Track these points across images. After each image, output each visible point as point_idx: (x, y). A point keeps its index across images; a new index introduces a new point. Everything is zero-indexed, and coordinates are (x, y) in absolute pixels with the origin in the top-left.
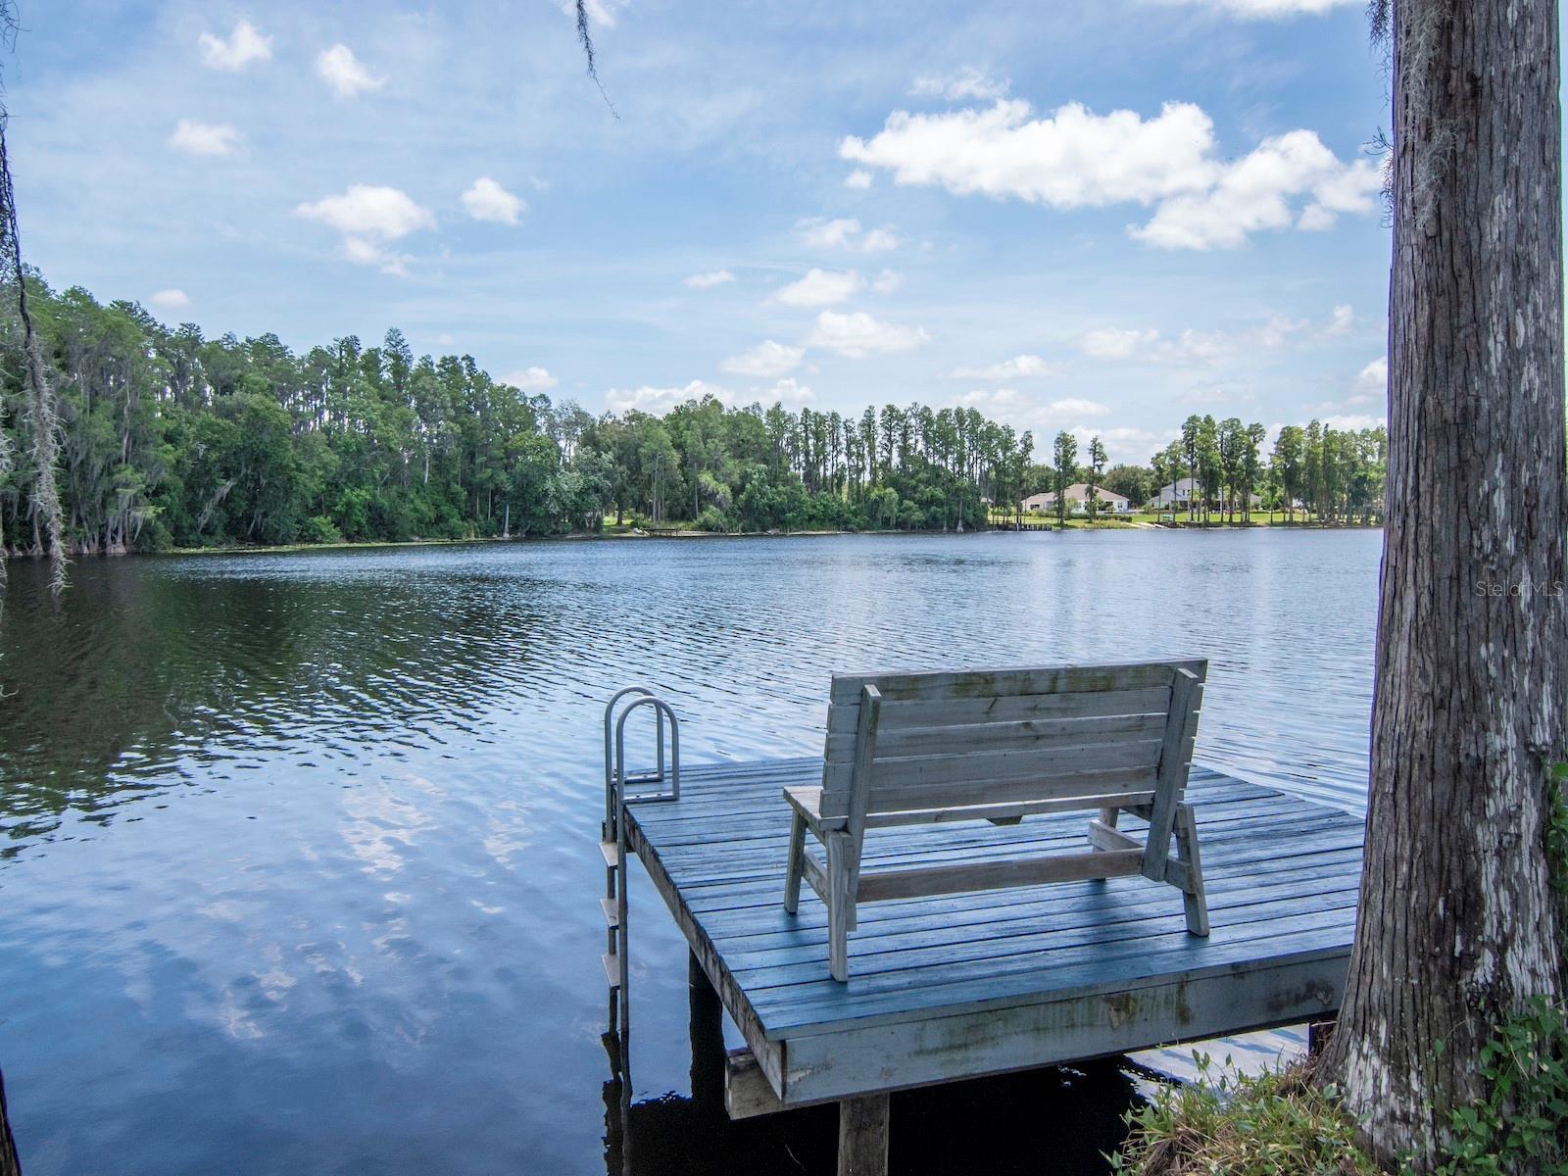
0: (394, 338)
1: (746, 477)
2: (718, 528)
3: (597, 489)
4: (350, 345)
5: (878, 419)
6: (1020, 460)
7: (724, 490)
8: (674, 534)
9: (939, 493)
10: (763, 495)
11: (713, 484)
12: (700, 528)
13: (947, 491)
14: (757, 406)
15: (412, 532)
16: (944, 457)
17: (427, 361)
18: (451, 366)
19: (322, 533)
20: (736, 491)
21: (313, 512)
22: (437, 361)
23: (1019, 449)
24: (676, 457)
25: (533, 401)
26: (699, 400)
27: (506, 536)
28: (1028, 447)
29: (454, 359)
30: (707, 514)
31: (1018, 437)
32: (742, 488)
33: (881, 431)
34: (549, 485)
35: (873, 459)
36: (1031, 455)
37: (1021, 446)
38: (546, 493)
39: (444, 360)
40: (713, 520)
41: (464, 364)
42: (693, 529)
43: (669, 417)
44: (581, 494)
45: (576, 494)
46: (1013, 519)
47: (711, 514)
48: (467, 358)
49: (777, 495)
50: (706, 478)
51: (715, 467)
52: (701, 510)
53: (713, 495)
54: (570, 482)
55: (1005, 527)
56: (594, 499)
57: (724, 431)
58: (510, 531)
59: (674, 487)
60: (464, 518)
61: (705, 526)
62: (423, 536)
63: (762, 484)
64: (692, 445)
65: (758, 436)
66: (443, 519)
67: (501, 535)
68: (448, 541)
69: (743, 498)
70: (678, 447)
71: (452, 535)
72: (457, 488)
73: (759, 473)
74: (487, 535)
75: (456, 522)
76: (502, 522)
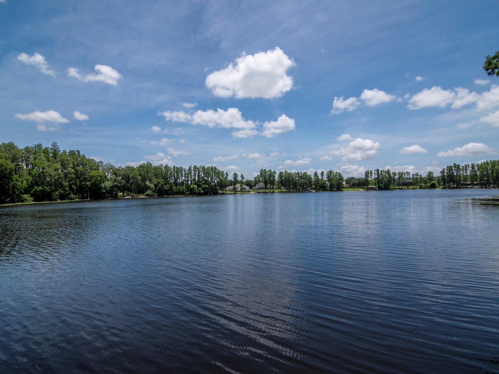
0: (54, 145)
1: (158, 183)
2: (151, 196)
3: (116, 186)
4: (39, 146)
5: (192, 169)
6: (226, 178)
7: (152, 186)
8: (138, 197)
9: (207, 186)
10: (163, 187)
11: (149, 184)
13: (209, 186)
14: (162, 165)
15: (58, 198)
16: (208, 178)
17: (65, 152)
18: (72, 153)
19: (26, 200)
20: (156, 186)
21: (23, 194)
22: (68, 151)
24: (140, 178)
25: (98, 163)
26: (146, 163)
27: (89, 199)
28: (227, 175)
29: (73, 151)
30: (148, 192)
31: (225, 173)
32: (158, 186)
33: (193, 171)
34: (103, 185)
35: (191, 178)
36: (228, 177)
37: (225, 175)
38: (101, 187)
39: (70, 151)
40: (150, 193)
41: (77, 152)
42: (144, 196)
43: (138, 168)
44: (112, 187)
45: (110, 187)
46: (224, 192)
47: (149, 192)
48: (77, 151)
49: (167, 187)
50: (148, 183)
51: (150, 180)
52: (146, 191)
53: (150, 187)
54: (108, 184)
55: (223, 194)
56: (116, 189)
57: (153, 171)
58: (90, 198)
59: (139, 185)
60: (75, 194)
61: (147, 195)
62: (61, 200)
63: (162, 185)
64: (144, 175)
65: (162, 173)
66: (69, 194)
67: (87, 199)
68: (69, 201)
69: (158, 188)
70: (140, 175)
71: (71, 199)
72: (74, 186)
73: (162, 182)
74: (83, 199)
75: (72, 196)
76: (87, 195)
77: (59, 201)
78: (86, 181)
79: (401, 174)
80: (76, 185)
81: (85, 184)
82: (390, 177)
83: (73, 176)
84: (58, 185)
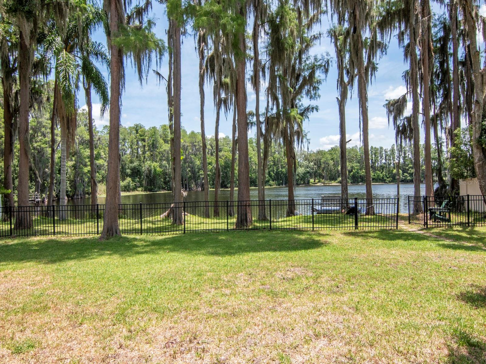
1: (353, 167)
3: (308, 172)
5: (396, 148)
8: (331, 184)
10: (358, 173)
12: (338, 182)
14: (356, 146)
24: (332, 162)
27: (284, 186)
32: (352, 171)
33: (396, 152)
35: (394, 161)
42: (336, 183)
43: (329, 151)
44: (305, 174)
45: (303, 174)
49: (362, 173)
52: (339, 177)
54: (301, 171)
56: (308, 175)
58: (285, 184)
59: (331, 171)
60: (273, 181)
61: (340, 182)
63: (358, 169)
64: (336, 159)
65: (356, 155)
66: (268, 181)
67: (282, 185)
68: (269, 187)
69: (352, 173)
70: (332, 159)
71: (270, 185)
72: (272, 173)
73: (357, 166)
74: (279, 185)
75: (271, 182)
76: (283, 182)
78: (282, 168)
81: (281, 171)
83: (272, 164)
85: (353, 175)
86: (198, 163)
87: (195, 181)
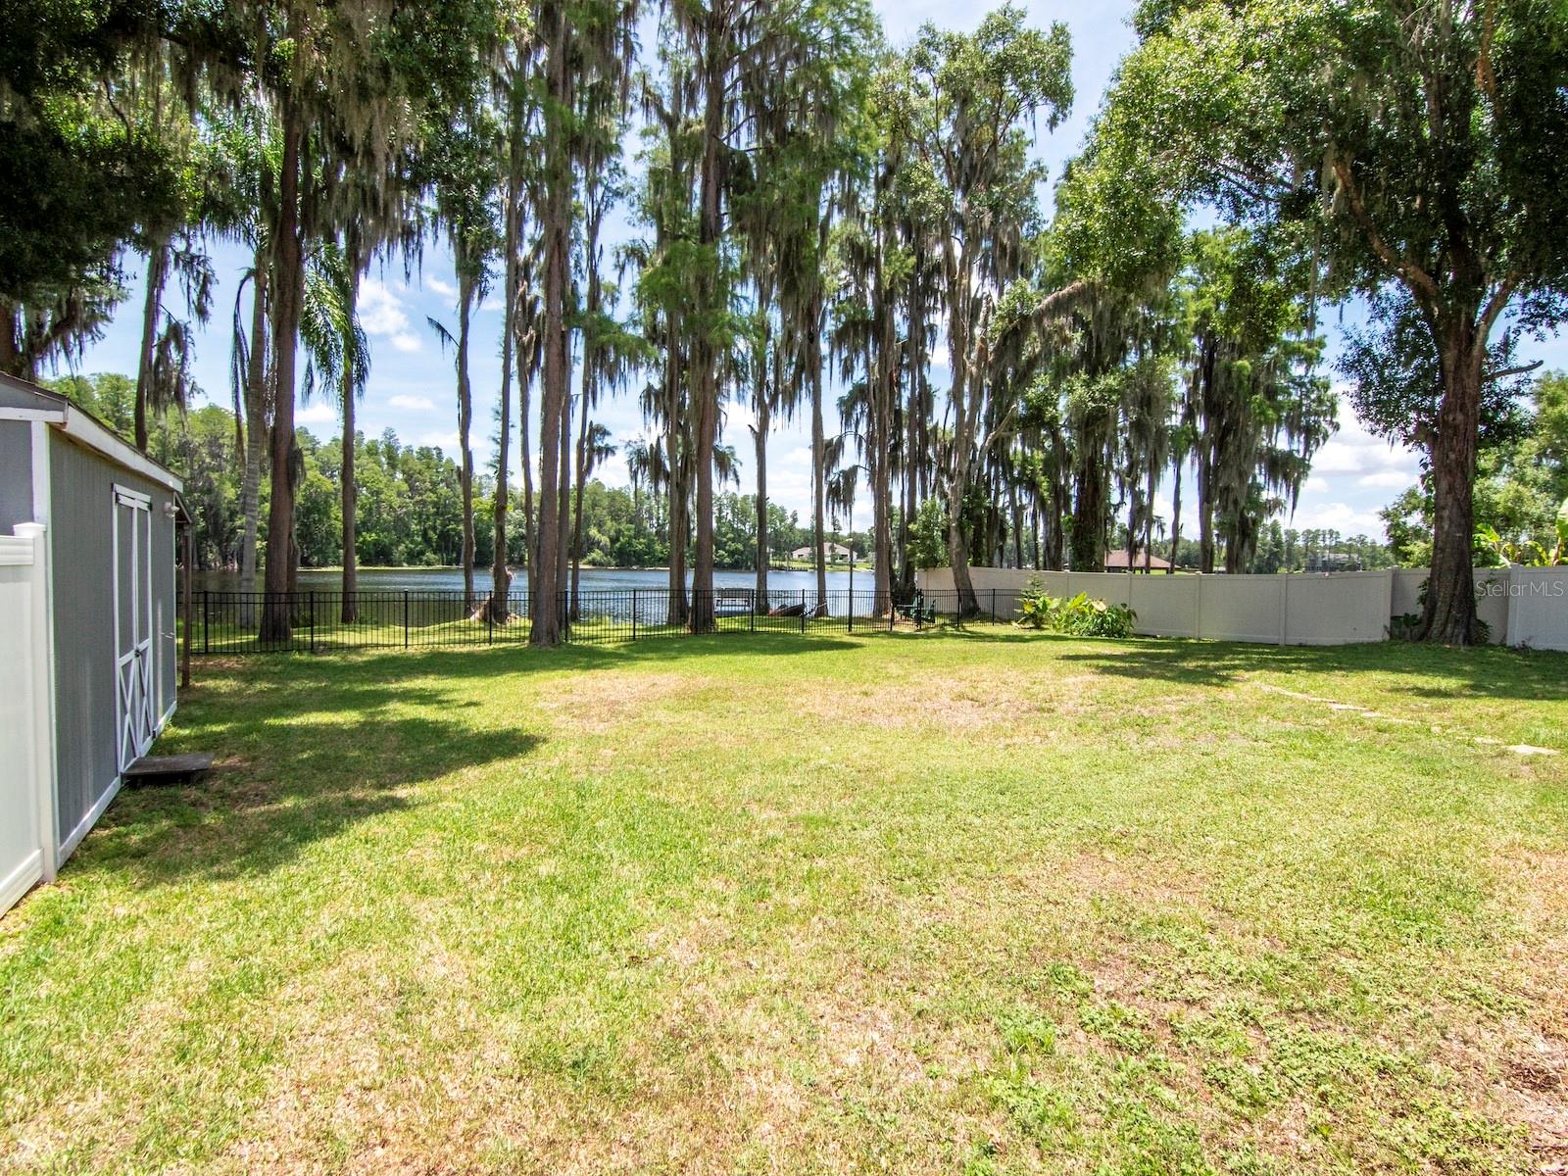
0: (389, 435)
1: (619, 532)
2: (601, 564)
6: (791, 528)
7: (605, 540)
9: (740, 546)
10: (630, 545)
11: (598, 536)
12: (589, 563)
13: (744, 545)
15: (404, 560)
17: (409, 450)
18: (425, 453)
20: (614, 541)
22: (416, 449)
23: (789, 521)
26: (589, 481)
28: (795, 520)
29: (428, 449)
30: (594, 555)
31: (789, 513)
32: (618, 540)
34: (493, 533)
36: (797, 524)
37: (790, 519)
38: (490, 539)
39: (422, 449)
40: (598, 558)
41: (435, 452)
42: (585, 564)
44: (514, 539)
46: (785, 564)
47: (597, 555)
48: (437, 448)
49: (639, 545)
50: (593, 532)
51: (600, 525)
52: (591, 550)
53: (599, 542)
55: (781, 568)
56: (521, 543)
57: (606, 503)
60: (435, 553)
61: (593, 563)
62: (409, 564)
63: (630, 537)
64: (585, 510)
65: (627, 506)
66: (422, 553)
67: (452, 564)
68: (425, 568)
69: (618, 545)
71: (428, 564)
72: (431, 533)
73: (629, 530)
74: (449, 563)
75: (430, 555)
76: (459, 555)
77: (406, 567)
78: (457, 523)
79: (1312, 536)
80: (434, 529)
81: (454, 530)
82: (1278, 544)
83: (431, 509)
84: (400, 526)
85: (620, 549)
86: (230, 493)
87: (219, 545)
